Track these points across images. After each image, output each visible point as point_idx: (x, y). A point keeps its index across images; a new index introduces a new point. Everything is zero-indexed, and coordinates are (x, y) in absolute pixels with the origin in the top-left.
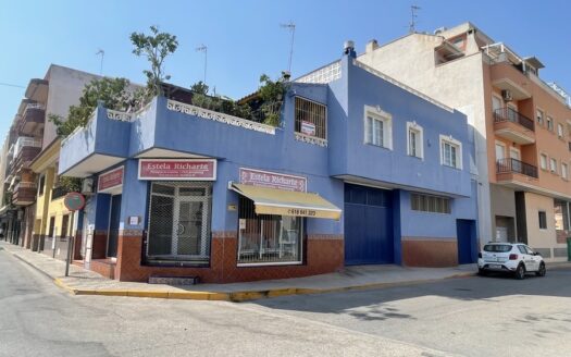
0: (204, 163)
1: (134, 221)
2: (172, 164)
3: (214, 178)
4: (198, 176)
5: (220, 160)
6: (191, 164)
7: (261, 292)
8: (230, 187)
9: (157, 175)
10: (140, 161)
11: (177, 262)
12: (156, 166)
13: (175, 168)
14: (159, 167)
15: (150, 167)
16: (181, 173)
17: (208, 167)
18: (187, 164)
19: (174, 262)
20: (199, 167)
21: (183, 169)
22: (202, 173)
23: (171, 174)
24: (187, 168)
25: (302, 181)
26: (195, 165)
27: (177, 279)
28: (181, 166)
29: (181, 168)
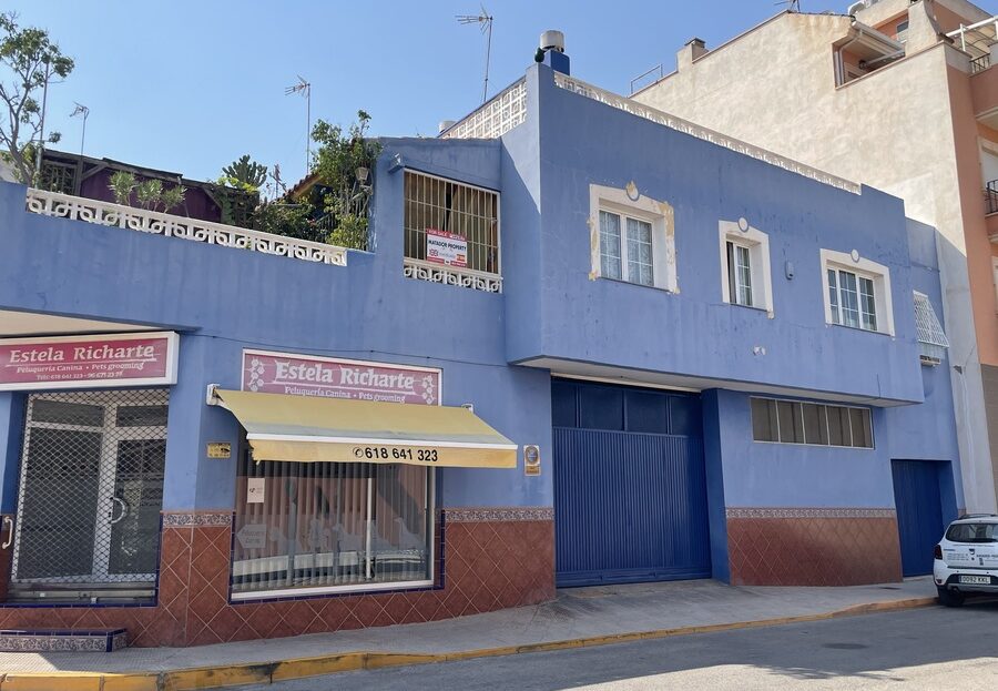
0: (146, 343)
2: (68, 349)
3: (169, 378)
5: (185, 333)
8: (210, 400)
9: (32, 378)
11: (83, 593)
12: (30, 356)
13: (76, 358)
14: (36, 356)
15: (16, 358)
16: (91, 371)
17: (154, 352)
18: (106, 347)
19: (76, 593)
20: (134, 354)
21: (93, 359)
22: (140, 367)
23: (66, 373)
24: (104, 357)
25: (430, 378)
26: (123, 350)
27: (67, 639)
28: (90, 352)
29: (89, 357)
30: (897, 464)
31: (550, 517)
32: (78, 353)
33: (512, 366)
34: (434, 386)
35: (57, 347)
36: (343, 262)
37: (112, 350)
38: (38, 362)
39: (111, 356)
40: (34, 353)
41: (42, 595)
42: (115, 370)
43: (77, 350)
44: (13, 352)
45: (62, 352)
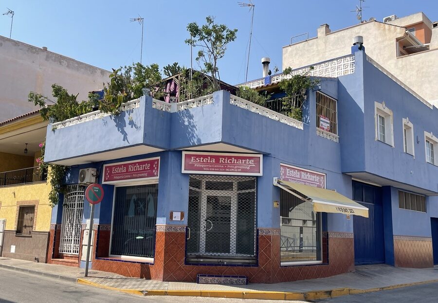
0: (250, 158)
1: (177, 216)
2: (217, 158)
3: (261, 174)
4: (243, 171)
5: (265, 155)
6: (237, 158)
7: (327, 292)
8: (275, 183)
9: (201, 169)
10: (184, 153)
11: (219, 260)
12: (200, 160)
13: (220, 162)
14: (203, 160)
15: (194, 160)
16: (227, 168)
17: (254, 162)
18: (233, 158)
19: (216, 260)
20: (245, 162)
21: (228, 163)
22: (248, 168)
23: (217, 168)
24: (233, 162)
25: (322, 178)
26: (240, 160)
27: (229, 279)
28: (226, 160)
29: (226, 162)
30: (432, 219)
31: (353, 237)
32: (221, 160)
33: (343, 173)
34: (324, 181)
35: (212, 157)
36: (302, 128)
37: (236, 160)
38: (204, 162)
39: (235, 163)
40: (202, 158)
41: (202, 260)
42: (238, 168)
43: (221, 159)
44: (193, 158)
45: (214, 159)
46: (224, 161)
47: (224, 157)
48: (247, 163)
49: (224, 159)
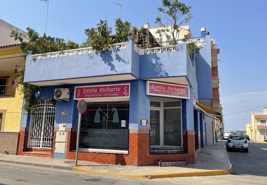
0: (183, 88)
1: (144, 122)
2: (166, 86)
3: (189, 98)
4: (180, 95)
5: (191, 87)
6: (176, 87)
8: (194, 104)
9: (158, 93)
10: (148, 82)
13: (168, 89)
15: (154, 87)
17: (185, 90)
19: (163, 151)
21: (172, 90)
23: (166, 93)
24: (175, 90)
33: (199, 100)
35: (164, 85)
40: (158, 86)
42: (177, 94)
43: (168, 87)
46: (170, 88)
47: (170, 86)
48: (182, 91)
49: (170, 87)
